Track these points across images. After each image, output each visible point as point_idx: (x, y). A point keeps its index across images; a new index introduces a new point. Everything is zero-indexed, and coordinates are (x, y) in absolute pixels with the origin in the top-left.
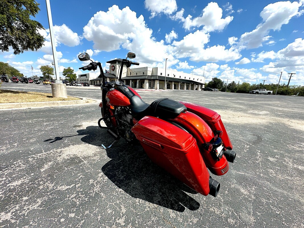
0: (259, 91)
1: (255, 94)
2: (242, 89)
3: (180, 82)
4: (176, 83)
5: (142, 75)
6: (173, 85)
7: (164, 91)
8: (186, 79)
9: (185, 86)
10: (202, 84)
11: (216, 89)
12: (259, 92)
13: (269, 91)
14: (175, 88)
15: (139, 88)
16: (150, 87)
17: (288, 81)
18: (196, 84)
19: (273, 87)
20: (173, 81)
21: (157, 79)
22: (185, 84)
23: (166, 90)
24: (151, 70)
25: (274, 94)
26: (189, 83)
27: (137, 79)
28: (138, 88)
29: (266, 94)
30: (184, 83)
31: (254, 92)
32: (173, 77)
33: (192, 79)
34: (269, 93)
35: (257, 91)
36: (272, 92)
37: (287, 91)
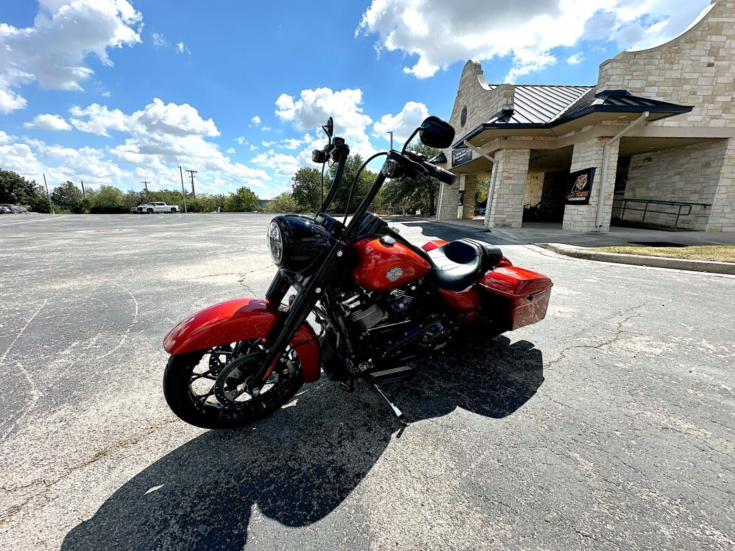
0: (152, 207)
1: (147, 213)
2: (105, 203)
11: (13, 207)
12: (154, 210)
13: (171, 207)
17: (191, 186)
19: (171, 197)
25: (182, 212)
29: (168, 212)
31: (145, 210)
34: (174, 210)
35: (148, 206)
36: (177, 207)
37: (197, 204)
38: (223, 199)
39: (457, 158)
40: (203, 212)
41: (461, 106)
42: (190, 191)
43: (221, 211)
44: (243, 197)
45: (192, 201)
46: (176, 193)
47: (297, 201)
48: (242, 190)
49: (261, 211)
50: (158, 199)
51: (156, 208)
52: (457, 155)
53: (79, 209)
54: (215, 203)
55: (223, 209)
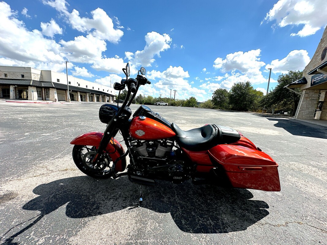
0: (160, 103)
2: (148, 101)
3: (89, 93)
4: (82, 94)
5: (20, 78)
6: (79, 97)
7: (68, 103)
8: (95, 89)
9: (95, 98)
10: (113, 96)
14: (82, 100)
15: (16, 99)
16: (41, 98)
17: (174, 96)
18: (107, 96)
19: (167, 100)
20: (79, 91)
21: (53, 88)
22: (95, 95)
23: (71, 103)
24: (40, 73)
25: (169, 105)
26: (99, 95)
27: (9, 85)
28: (13, 99)
29: (164, 105)
30: (93, 94)
31: (158, 104)
32: (77, 85)
33: (101, 90)
34: (166, 105)
35: (159, 103)
36: (167, 104)
37: (174, 103)
38: (184, 101)
39: (315, 80)
40: (176, 106)
41: (323, 48)
42: (173, 98)
43: (182, 106)
44: (191, 101)
45: (173, 102)
46: (168, 99)
47: (214, 103)
48: (191, 98)
49: (197, 107)
50: (163, 101)
51: (161, 104)
52: (316, 78)
53: (141, 103)
54: (181, 103)
55: (183, 105)
